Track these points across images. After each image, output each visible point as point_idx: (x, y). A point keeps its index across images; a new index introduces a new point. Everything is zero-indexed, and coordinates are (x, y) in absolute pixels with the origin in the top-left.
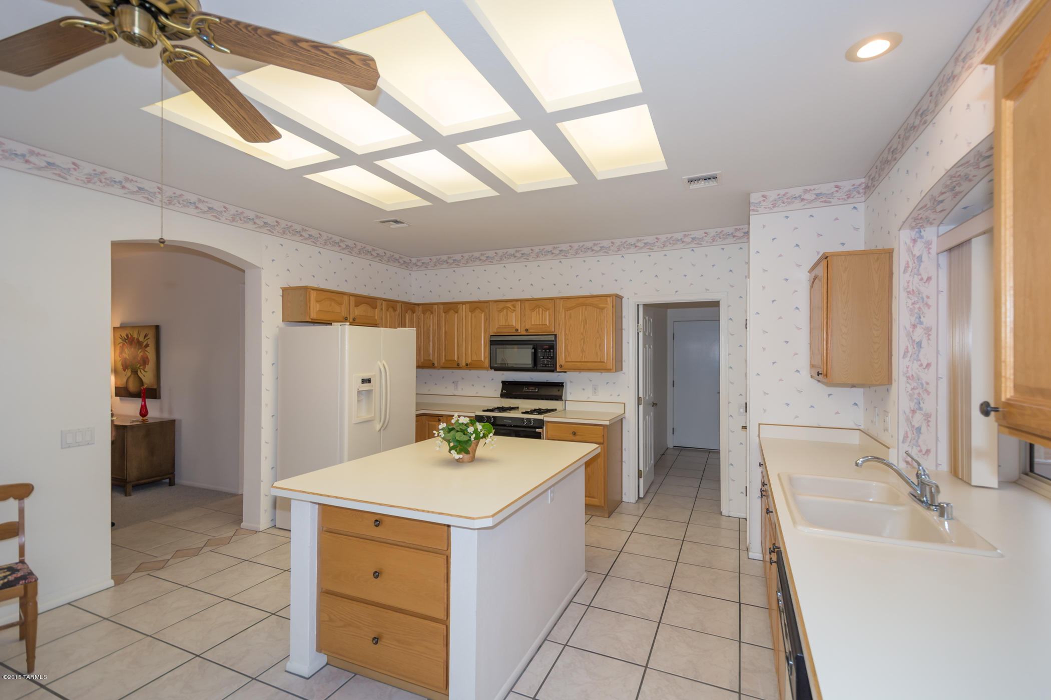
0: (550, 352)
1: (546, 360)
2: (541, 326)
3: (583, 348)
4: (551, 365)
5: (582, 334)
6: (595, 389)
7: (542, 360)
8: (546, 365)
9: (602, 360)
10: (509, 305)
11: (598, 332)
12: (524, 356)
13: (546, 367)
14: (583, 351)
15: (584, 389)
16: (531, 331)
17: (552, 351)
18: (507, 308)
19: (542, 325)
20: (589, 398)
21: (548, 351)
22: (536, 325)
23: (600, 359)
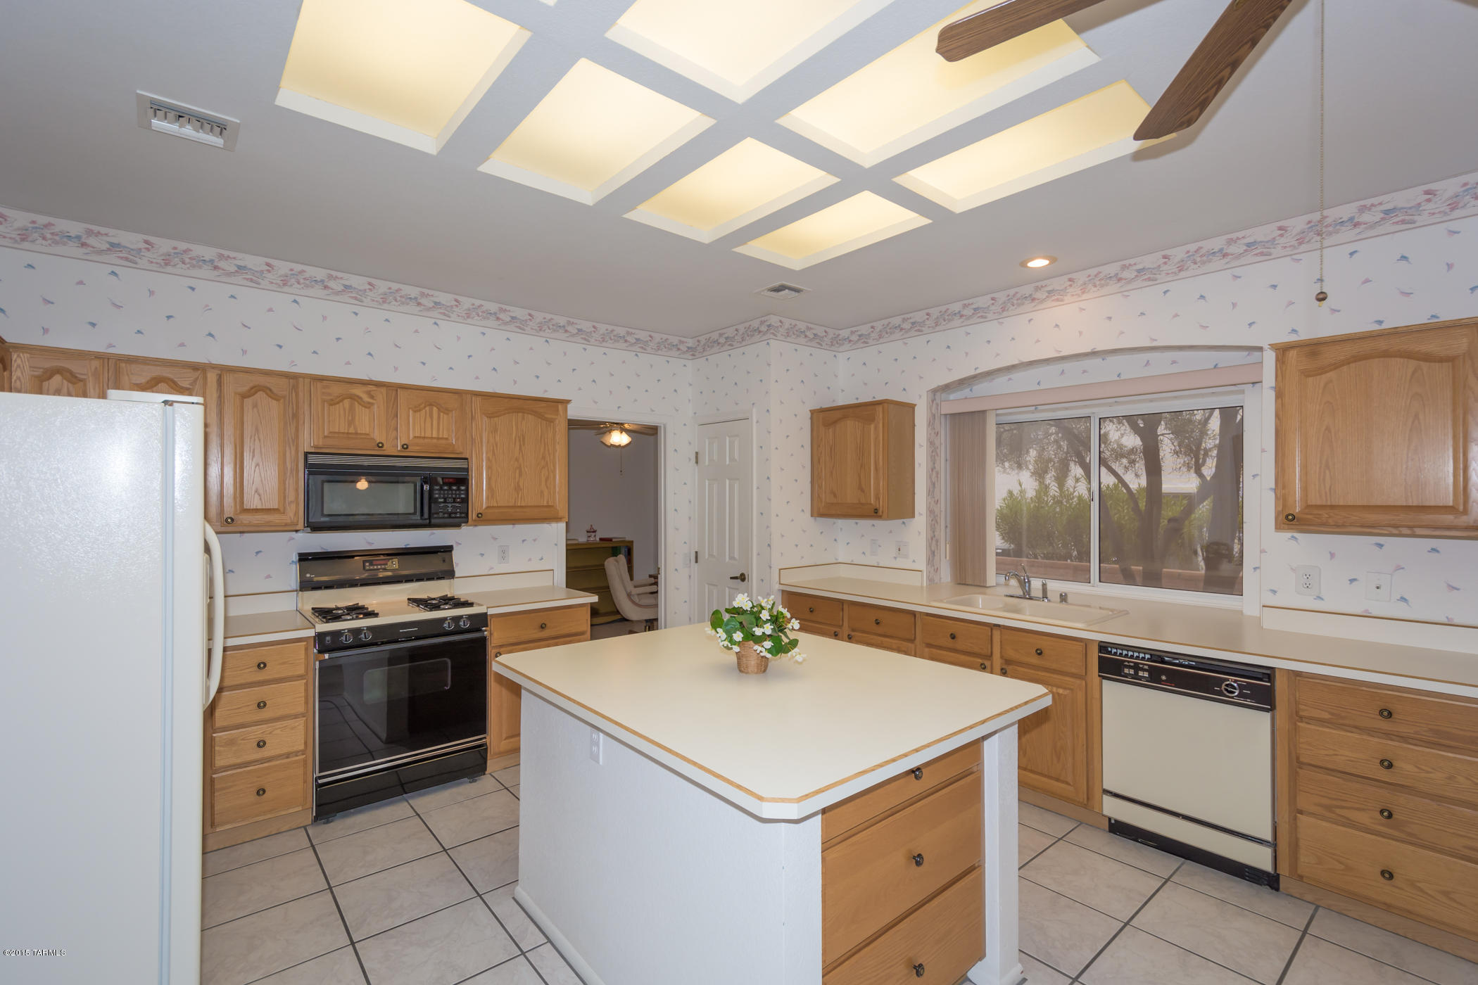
0: (459, 489)
1: (450, 505)
2: (435, 441)
3: (518, 483)
4: (461, 513)
5: (517, 460)
6: (503, 554)
7: (442, 505)
8: (450, 514)
9: (550, 504)
10: (358, 391)
11: (544, 458)
12: (402, 499)
13: (450, 517)
14: (518, 488)
15: (482, 555)
16: (413, 450)
17: (463, 488)
18: (353, 398)
19: (438, 438)
20: (492, 568)
21: (454, 488)
22: (424, 438)
23: (548, 502)
